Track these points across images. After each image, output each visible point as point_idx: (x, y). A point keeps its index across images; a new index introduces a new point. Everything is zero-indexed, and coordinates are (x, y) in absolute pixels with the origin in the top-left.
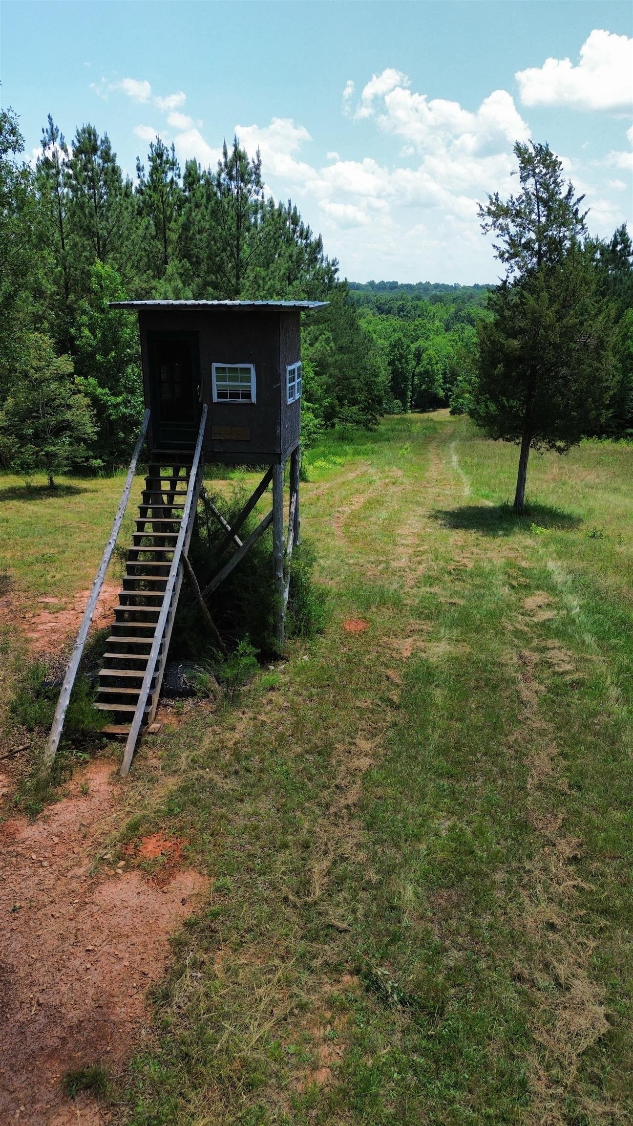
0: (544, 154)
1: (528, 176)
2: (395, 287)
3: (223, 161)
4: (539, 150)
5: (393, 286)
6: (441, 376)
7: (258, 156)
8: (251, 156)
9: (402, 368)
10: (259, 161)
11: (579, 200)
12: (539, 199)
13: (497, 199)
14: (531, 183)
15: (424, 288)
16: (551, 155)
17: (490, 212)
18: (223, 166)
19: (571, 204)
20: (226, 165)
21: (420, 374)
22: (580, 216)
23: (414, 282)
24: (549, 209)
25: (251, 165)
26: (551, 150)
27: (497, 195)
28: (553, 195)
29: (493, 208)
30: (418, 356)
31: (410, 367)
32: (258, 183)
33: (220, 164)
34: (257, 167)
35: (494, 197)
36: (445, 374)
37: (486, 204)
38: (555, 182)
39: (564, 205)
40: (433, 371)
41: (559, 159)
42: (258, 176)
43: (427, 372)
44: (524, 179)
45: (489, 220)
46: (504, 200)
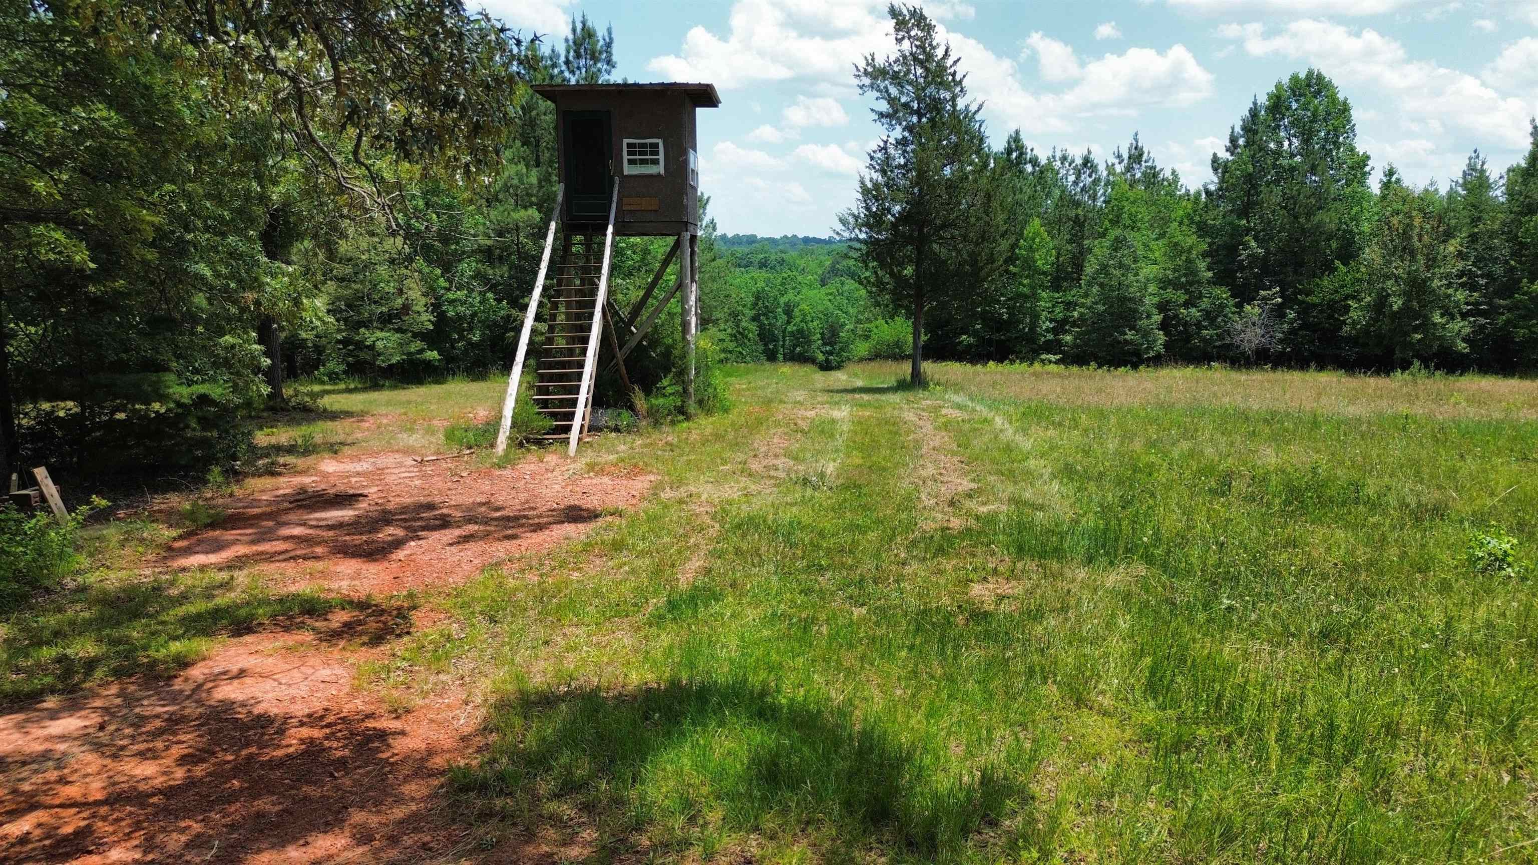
0: (919, 19)
1: (903, 38)
2: (753, 242)
3: (571, 37)
4: (914, 13)
5: (751, 240)
6: (819, 336)
7: (610, 33)
8: (601, 33)
9: (770, 324)
10: (611, 39)
11: (956, 62)
12: (915, 59)
13: (873, 60)
14: (906, 45)
15: (792, 241)
16: (925, 19)
17: (866, 73)
18: (571, 43)
19: (948, 65)
20: (575, 42)
21: (792, 334)
22: (958, 78)
23: (778, 236)
24: (927, 70)
25: (601, 43)
26: (925, 13)
27: (873, 56)
28: (930, 57)
29: (870, 69)
30: (788, 311)
31: (779, 324)
32: (609, 62)
33: (567, 40)
34: (609, 45)
35: (870, 58)
36: (822, 334)
37: (862, 65)
38: (930, 45)
39: (941, 68)
40: (809, 329)
41: (933, 23)
42: (609, 54)
43: (801, 331)
44: (899, 41)
45: (867, 81)
46: (880, 61)
